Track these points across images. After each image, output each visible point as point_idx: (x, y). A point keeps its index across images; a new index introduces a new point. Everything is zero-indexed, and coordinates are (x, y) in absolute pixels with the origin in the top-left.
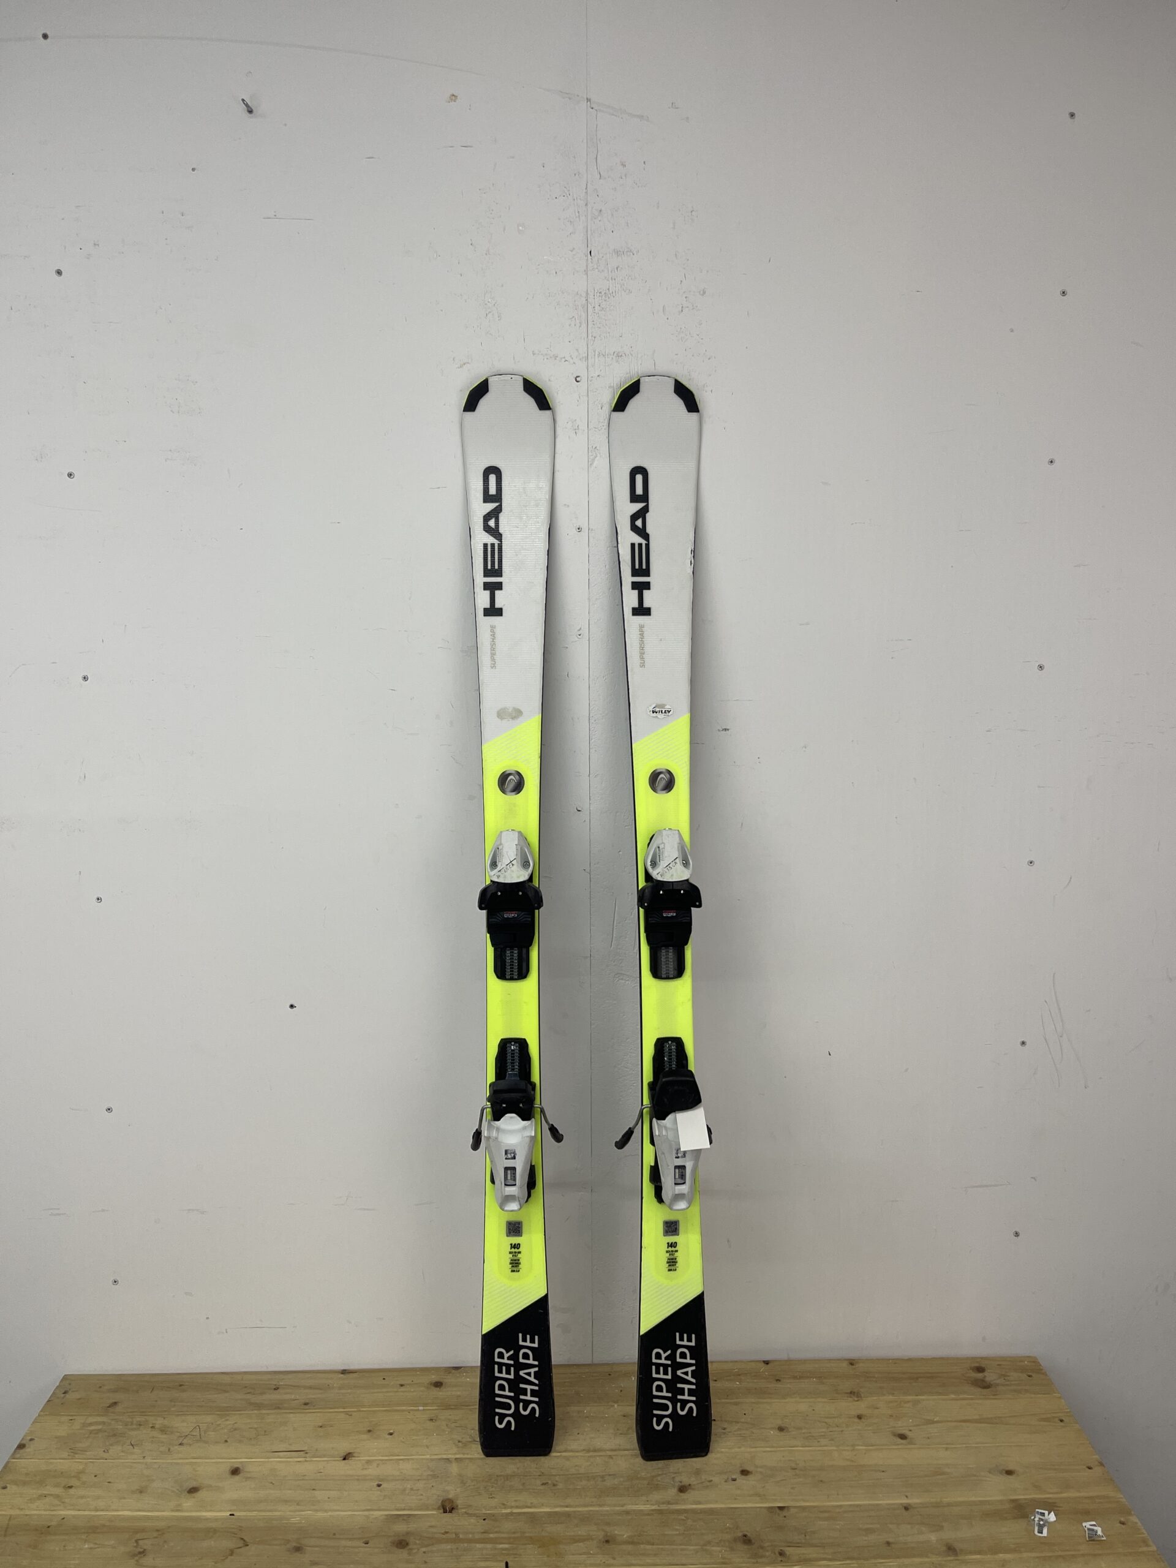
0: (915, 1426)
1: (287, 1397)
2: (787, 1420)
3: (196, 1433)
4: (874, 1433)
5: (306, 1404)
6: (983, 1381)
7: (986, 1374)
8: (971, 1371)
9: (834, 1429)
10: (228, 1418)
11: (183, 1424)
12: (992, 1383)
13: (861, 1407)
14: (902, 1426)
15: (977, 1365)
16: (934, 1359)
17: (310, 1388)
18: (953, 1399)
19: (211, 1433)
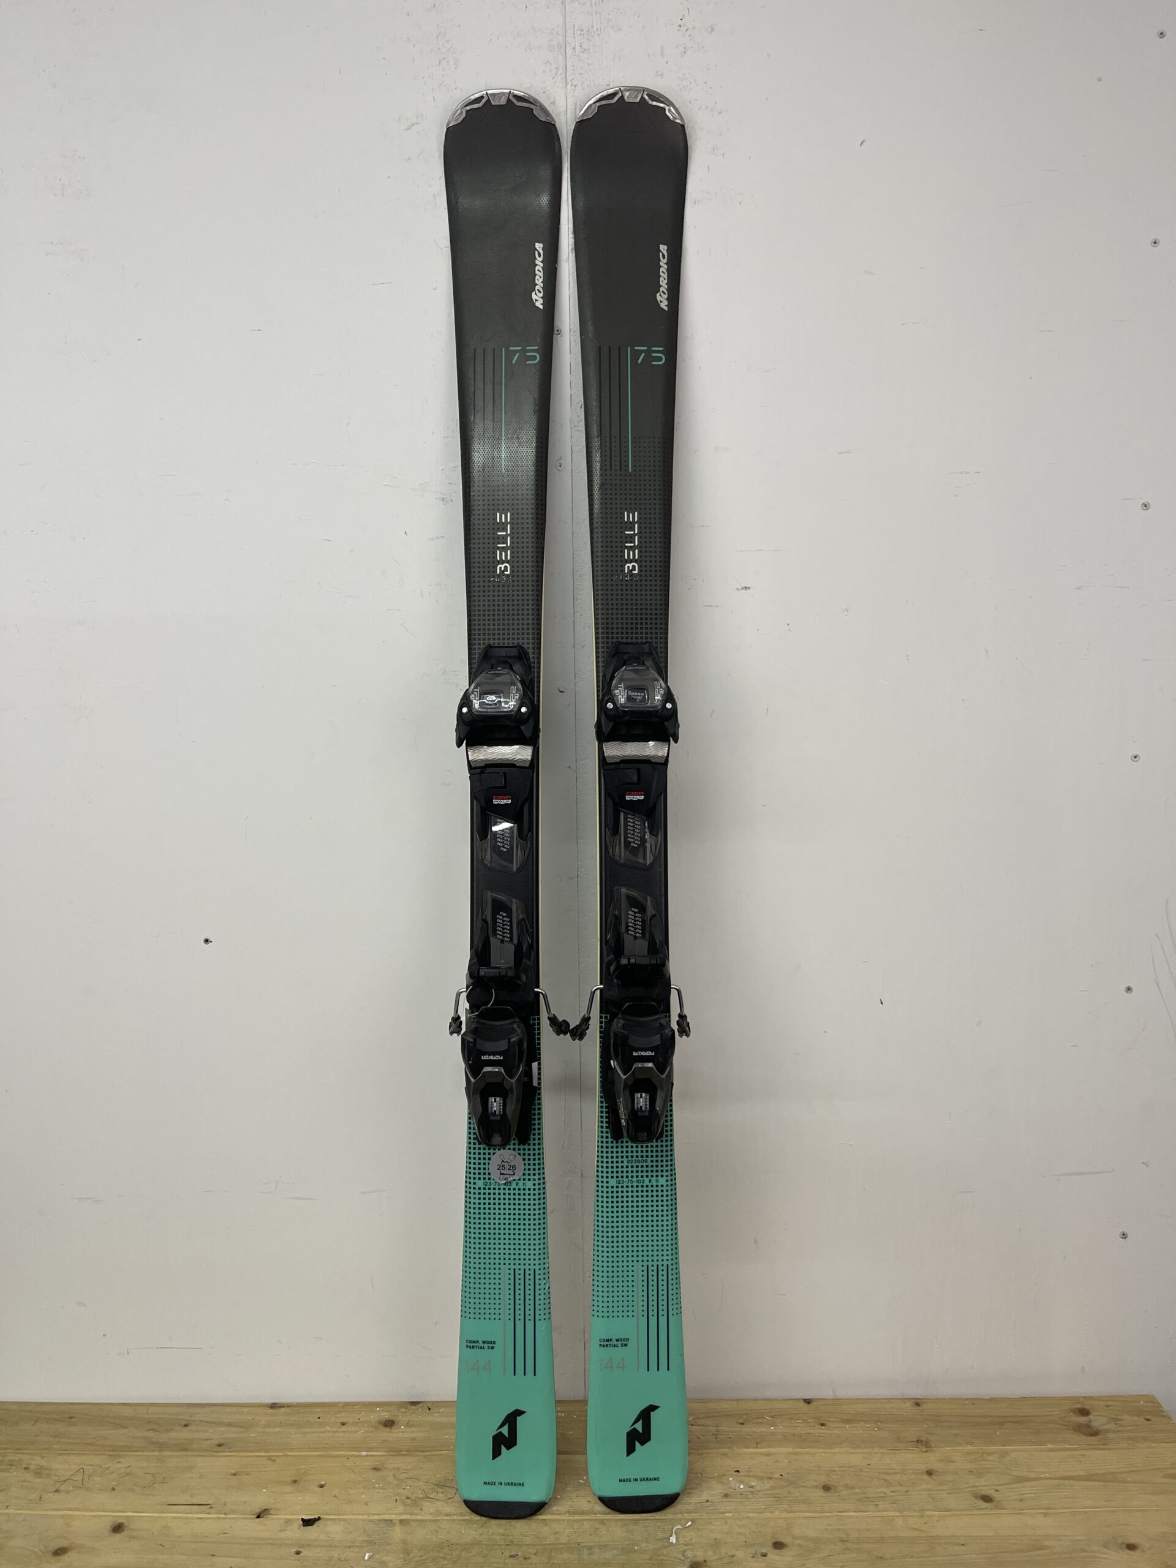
0: (1002, 1485)
1: (196, 1436)
2: (835, 1477)
3: (79, 1477)
4: (948, 1493)
5: (220, 1445)
6: (1089, 1426)
7: (1091, 1417)
8: (1072, 1414)
9: (896, 1489)
10: (119, 1460)
11: (63, 1465)
12: (1100, 1429)
13: (931, 1459)
14: (985, 1485)
15: (1079, 1406)
16: (1024, 1399)
17: (230, 1425)
18: (1052, 1450)
19: (97, 1479)
